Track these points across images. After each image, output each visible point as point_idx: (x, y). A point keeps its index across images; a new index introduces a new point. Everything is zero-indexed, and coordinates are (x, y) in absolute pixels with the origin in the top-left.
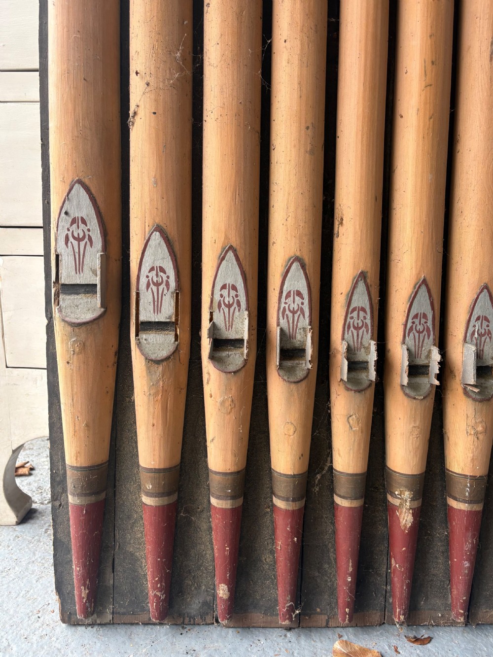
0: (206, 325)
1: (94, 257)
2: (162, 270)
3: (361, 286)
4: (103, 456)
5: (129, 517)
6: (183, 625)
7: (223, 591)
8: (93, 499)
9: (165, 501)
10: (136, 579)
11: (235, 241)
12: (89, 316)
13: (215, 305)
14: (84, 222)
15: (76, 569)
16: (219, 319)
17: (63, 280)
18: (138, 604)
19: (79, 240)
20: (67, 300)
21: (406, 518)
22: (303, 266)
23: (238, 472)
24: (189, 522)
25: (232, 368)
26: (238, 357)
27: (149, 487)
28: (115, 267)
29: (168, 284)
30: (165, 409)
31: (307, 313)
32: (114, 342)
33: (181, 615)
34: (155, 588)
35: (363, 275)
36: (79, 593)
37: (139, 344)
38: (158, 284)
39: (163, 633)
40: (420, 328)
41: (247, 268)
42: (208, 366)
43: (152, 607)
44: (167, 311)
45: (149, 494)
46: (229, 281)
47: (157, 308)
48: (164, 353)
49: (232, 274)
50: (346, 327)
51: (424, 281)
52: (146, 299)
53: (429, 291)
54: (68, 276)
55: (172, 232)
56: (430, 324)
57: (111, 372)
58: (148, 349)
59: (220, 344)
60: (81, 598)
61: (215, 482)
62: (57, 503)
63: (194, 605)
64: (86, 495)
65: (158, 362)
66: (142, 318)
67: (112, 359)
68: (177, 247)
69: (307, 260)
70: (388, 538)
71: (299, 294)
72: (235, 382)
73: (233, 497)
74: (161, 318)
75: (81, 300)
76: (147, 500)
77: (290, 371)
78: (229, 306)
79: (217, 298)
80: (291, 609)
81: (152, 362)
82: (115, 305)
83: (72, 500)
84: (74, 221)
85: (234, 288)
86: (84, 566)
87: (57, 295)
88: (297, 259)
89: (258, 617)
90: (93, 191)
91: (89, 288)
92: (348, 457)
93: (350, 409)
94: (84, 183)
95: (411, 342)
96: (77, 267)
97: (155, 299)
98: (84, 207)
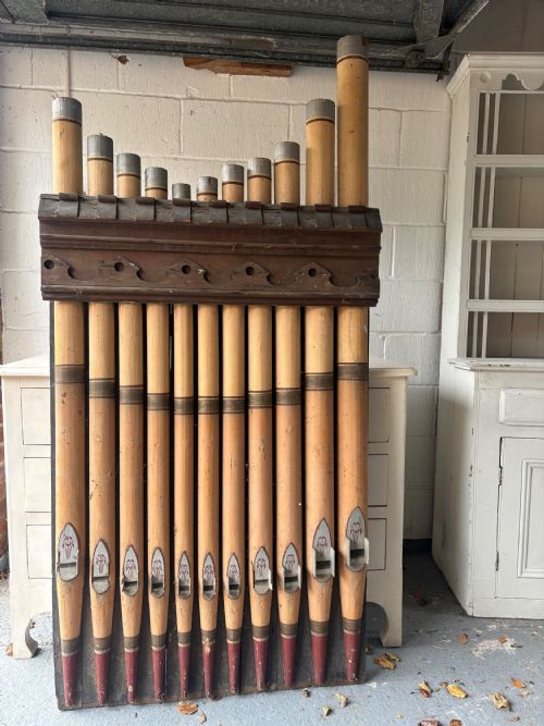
0: (121, 577)
1: (75, 552)
2: (103, 556)
3: (184, 557)
4: (77, 634)
5: (89, 659)
6: (113, 706)
7: (130, 689)
8: (73, 653)
9: (105, 652)
10: (92, 686)
11: (132, 543)
12: (73, 577)
13: (125, 568)
14: (71, 538)
15: (66, 684)
16: (126, 573)
17: (62, 562)
18: (93, 698)
19: (68, 545)
20: (63, 570)
21: (207, 650)
22: (161, 551)
23: (136, 637)
24: (115, 660)
25: (132, 594)
26: (134, 589)
27: (98, 646)
29: (105, 561)
31: (163, 568)
32: (82, 585)
33: (113, 702)
34: (101, 690)
35: (185, 552)
36: (67, 694)
37: (93, 586)
38: (101, 561)
39: (104, 710)
40: (209, 571)
41: (138, 552)
42: (122, 594)
43: (99, 698)
44: (105, 572)
45: (98, 649)
46: (131, 558)
47: (101, 571)
48: (103, 590)
49: (132, 555)
50: (179, 573)
51: (209, 554)
52: (96, 567)
53: (211, 556)
54: (64, 560)
55: (107, 541)
56: (212, 569)
58: (97, 588)
59: (127, 584)
60: (68, 697)
61: (126, 640)
62: (56, 656)
63: (119, 697)
64: (70, 652)
65: (101, 594)
66: (94, 575)
68: (109, 546)
69: (162, 547)
70: (202, 658)
71: (160, 561)
72: (134, 600)
73: (134, 647)
74: (103, 575)
75: (69, 569)
76: (97, 652)
77: (157, 593)
78: (131, 568)
79: (126, 565)
80: (161, 694)
81: (98, 594)
82: (83, 570)
83: (63, 654)
84: (66, 538)
85: (133, 561)
86: (69, 683)
87: (59, 567)
88: (158, 548)
89: (147, 699)
90: (75, 526)
91: (73, 564)
92: (182, 626)
93: (181, 607)
94: (70, 524)
95: (205, 577)
96: (68, 557)
97: (100, 568)
98: (71, 532)
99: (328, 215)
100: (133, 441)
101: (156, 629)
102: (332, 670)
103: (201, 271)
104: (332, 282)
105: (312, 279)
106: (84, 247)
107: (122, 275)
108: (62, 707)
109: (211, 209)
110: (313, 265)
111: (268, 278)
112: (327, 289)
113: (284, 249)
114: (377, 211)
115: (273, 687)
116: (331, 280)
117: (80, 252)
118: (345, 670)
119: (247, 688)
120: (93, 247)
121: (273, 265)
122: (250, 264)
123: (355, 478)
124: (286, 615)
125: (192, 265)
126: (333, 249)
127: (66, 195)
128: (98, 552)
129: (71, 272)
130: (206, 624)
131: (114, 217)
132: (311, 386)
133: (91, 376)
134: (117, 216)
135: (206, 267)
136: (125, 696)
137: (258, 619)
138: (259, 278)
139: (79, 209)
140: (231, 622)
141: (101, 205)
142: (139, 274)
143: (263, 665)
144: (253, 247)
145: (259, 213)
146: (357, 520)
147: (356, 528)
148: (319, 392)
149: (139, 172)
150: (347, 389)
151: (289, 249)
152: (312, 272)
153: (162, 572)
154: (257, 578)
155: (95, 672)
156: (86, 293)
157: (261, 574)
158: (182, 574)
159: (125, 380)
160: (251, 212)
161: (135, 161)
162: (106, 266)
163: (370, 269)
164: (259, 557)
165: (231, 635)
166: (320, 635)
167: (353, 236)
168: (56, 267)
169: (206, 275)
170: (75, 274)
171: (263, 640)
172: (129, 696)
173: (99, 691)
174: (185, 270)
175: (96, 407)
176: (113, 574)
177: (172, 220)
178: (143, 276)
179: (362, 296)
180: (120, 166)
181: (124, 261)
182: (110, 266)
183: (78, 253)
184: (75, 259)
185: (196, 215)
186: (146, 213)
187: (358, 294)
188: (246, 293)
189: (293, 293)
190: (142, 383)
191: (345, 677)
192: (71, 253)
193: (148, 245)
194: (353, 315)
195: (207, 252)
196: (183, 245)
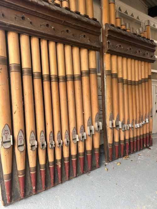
2: (21, 136)
11: (33, 130)
14: (7, 130)
19: (6, 134)
20: (4, 145)
25: (34, 150)
29: (23, 138)
31: (44, 139)
37: (18, 149)
38: (21, 139)
41: (35, 133)
46: (32, 136)
48: (23, 150)
52: (19, 141)
53: (60, 132)
54: (4, 140)
58: (20, 150)
59: (32, 146)
65: (22, 152)
66: (18, 145)
69: (44, 131)
71: (43, 136)
75: (7, 144)
78: (33, 140)
79: (31, 139)
84: (5, 131)
85: (33, 137)
87: (2, 144)
88: (42, 131)
90: (9, 125)
91: (9, 141)
92: (52, 159)
94: (7, 124)
96: (6, 139)
97: (21, 141)
98: (7, 128)
101: (43, 162)
103: (53, 27)
105: (85, 39)
107: (25, 22)
111: (73, 35)
112: (89, 43)
113: (77, 26)
116: (89, 40)
117: (6, 8)
122: (68, 29)
123: (96, 104)
125: (50, 25)
126: (90, 30)
138: (71, 34)
140: (67, 155)
144: (68, 23)
145: (70, 12)
151: (79, 26)
152: (84, 36)
156: (10, 25)
157: (74, 137)
160: (67, 11)
164: (74, 131)
174: (47, 25)
175: (14, 76)
177: (43, 5)
178: (32, 24)
181: (25, 17)
184: (4, 11)
185: (51, 6)
189: (80, 42)
193: (34, 12)
194: (94, 53)
195: (54, 21)
196: (47, 16)
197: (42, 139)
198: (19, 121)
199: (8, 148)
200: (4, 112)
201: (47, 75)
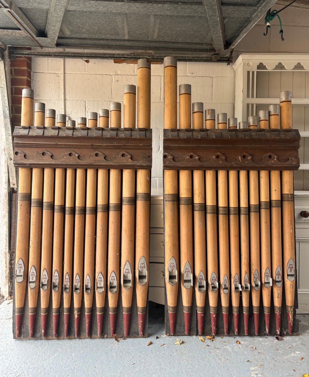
1: (23, 270)
2: (34, 273)
3: (67, 275)
4: (23, 306)
5: (27, 318)
6: (36, 339)
7: (43, 331)
8: (20, 314)
9: (33, 314)
10: (27, 330)
11: (46, 268)
12: (21, 281)
13: (42, 278)
14: (21, 264)
15: (17, 328)
17: (17, 274)
18: (28, 335)
19: (20, 268)
21: (76, 316)
22: (57, 271)
23: (46, 308)
24: (38, 319)
25: (45, 289)
27: (30, 311)
28: (26, 272)
29: (35, 275)
30: (33, 297)
31: (58, 279)
32: (26, 285)
33: (36, 337)
34: (31, 331)
35: (67, 273)
36: (17, 332)
37: (29, 286)
39: (32, 341)
40: (77, 282)
41: (48, 272)
42: (41, 289)
43: (30, 335)
44: (34, 279)
45: (30, 313)
46: (45, 274)
47: (33, 279)
48: (33, 287)
50: (65, 282)
51: (78, 274)
53: (79, 275)
55: (35, 266)
56: (79, 281)
57: (25, 291)
58: (31, 286)
59: (43, 285)
60: (17, 333)
61: (42, 310)
62: (14, 315)
63: (38, 335)
64: (19, 313)
65: (32, 289)
66: (30, 281)
67: (25, 288)
68: (36, 269)
69: (58, 270)
71: (57, 276)
72: (45, 292)
73: (45, 313)
74: (33, 281)
76: (30, 314)
77: (55, 290)
78: (45, 278)
79: (43, 277)
80: (56, 335)
82: (26, 278)
83: (16, 314)
84: (19, 265)
85: (46, 275)
86: (18, 327)
87: (16, 277)
88: (56, 270)
89: (50, 337)
90: (23, 259)
91: (21, 276)
92: (66, 305)
93: (66, 296)
94: (21, 258)
95: (76, 284)
96: (20, 273)
97: (32, 277)
98: (21, 262)
99: (130, 132)
100: (48, 224)
101: (55, 305)
102: (132, 330)
103: (77, 155)
104: (131, 159)
105: (123, 158)
106: (30, 146)
107: (45, 157)
108: (14, 338)
109: (81, 130)
110: (124, 152)
111: (105, 158)
112: (130, 162)
113: (111, 146)
114: (152, 129)
115: (106, 336)
116: (131, 158)
117: (29, 148)
118: (138, 330)
119: (93, 336)
120: (34, 146)
121: (107, 152)
122: (97, 152)
123: (142, 243)
124: (112, 304)
125: (73, 153)
126: (132, 146)
127: (24, 126)
128: (32, 271)
129: (25, 156)
130: (76, 305)
131: (42, 134)
132: (124, 203)
133: (32, 198)
134: (43, 134)
135: (79, 153)
136: (41, 335)
137: (99, 304)
138: (101, 157)
139: (29, 132)
140: (87, 305)
141: (38, 130)
142: (52, 157)
143: (101, 325)
144: (98, 145)
145: (101, 132)
146: (143, 262)
147: (143, 266)
148: (127, 205)
149: (55, 116)
150: (140, 204)
151: (114, 146)
152: (123, 155)
153: (58, 281)
154: (98, 286)
155: (28, 323)
156: (30, 164)
157: (100, 284)
158: (67, 283)
159: (45, 200)
160: (98, 131)
161: (53, 112)
162: (39, 154)
163: (148, 154)
164: (99, 277)
165: (86, 310)
166: (126, 313)
167: (141, 140)
168: (19, 155)
169: (79, 157)
170: (26, 157)
171: (100, 313)
172: (43, 334)
173: (30, 332)
174: (70, 155)
175: (34, 210)
176: (38, 281)
177: (65, 135)
178: (53, 157)
179: (144, 165)
180: (47, 114)
181: (46, 152)
182: (40, 154)
183: (28, 149)
184: (27, 151)
185: (75, 133)
186: (54, 133)
187: (143, 164)
188: (95, 164)
189: (115, 164)
190: (53, 201)
191: (138, 334)
192: (26, 148)
193: (56, 145)
194: (142, 173)
195: (79, 147)
196: (69, 145)
197: (56, 279)
198: (33, 257)
199: (19, 282)
200: (20, 246)
201: (68, 207)
